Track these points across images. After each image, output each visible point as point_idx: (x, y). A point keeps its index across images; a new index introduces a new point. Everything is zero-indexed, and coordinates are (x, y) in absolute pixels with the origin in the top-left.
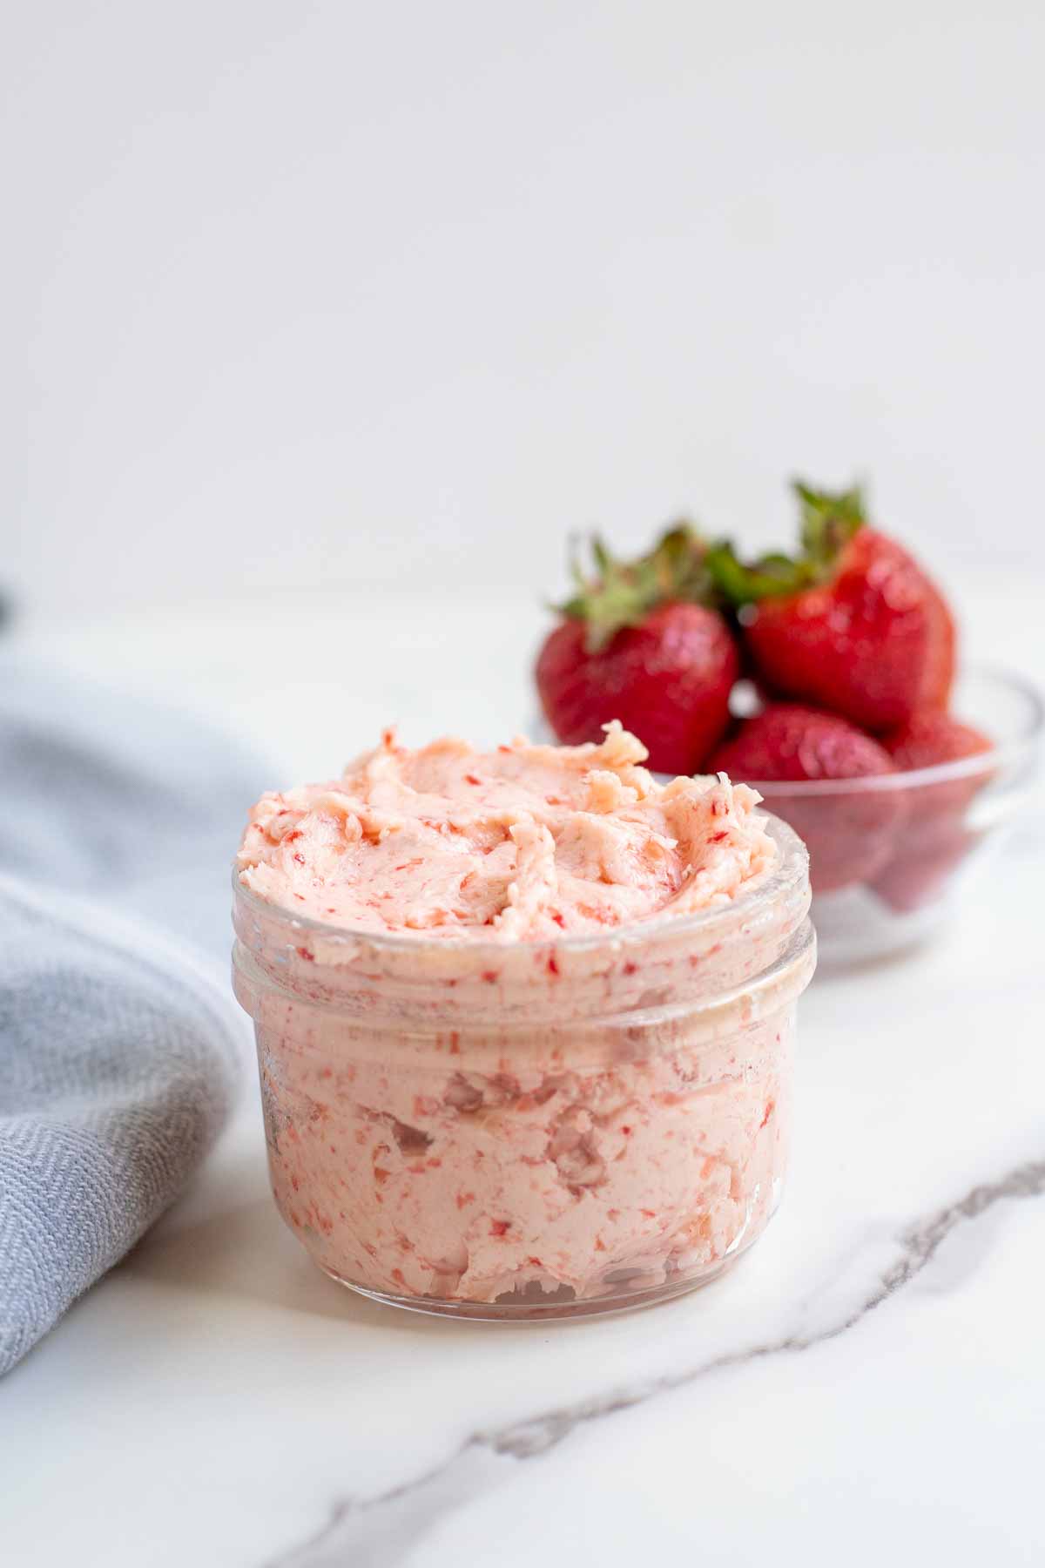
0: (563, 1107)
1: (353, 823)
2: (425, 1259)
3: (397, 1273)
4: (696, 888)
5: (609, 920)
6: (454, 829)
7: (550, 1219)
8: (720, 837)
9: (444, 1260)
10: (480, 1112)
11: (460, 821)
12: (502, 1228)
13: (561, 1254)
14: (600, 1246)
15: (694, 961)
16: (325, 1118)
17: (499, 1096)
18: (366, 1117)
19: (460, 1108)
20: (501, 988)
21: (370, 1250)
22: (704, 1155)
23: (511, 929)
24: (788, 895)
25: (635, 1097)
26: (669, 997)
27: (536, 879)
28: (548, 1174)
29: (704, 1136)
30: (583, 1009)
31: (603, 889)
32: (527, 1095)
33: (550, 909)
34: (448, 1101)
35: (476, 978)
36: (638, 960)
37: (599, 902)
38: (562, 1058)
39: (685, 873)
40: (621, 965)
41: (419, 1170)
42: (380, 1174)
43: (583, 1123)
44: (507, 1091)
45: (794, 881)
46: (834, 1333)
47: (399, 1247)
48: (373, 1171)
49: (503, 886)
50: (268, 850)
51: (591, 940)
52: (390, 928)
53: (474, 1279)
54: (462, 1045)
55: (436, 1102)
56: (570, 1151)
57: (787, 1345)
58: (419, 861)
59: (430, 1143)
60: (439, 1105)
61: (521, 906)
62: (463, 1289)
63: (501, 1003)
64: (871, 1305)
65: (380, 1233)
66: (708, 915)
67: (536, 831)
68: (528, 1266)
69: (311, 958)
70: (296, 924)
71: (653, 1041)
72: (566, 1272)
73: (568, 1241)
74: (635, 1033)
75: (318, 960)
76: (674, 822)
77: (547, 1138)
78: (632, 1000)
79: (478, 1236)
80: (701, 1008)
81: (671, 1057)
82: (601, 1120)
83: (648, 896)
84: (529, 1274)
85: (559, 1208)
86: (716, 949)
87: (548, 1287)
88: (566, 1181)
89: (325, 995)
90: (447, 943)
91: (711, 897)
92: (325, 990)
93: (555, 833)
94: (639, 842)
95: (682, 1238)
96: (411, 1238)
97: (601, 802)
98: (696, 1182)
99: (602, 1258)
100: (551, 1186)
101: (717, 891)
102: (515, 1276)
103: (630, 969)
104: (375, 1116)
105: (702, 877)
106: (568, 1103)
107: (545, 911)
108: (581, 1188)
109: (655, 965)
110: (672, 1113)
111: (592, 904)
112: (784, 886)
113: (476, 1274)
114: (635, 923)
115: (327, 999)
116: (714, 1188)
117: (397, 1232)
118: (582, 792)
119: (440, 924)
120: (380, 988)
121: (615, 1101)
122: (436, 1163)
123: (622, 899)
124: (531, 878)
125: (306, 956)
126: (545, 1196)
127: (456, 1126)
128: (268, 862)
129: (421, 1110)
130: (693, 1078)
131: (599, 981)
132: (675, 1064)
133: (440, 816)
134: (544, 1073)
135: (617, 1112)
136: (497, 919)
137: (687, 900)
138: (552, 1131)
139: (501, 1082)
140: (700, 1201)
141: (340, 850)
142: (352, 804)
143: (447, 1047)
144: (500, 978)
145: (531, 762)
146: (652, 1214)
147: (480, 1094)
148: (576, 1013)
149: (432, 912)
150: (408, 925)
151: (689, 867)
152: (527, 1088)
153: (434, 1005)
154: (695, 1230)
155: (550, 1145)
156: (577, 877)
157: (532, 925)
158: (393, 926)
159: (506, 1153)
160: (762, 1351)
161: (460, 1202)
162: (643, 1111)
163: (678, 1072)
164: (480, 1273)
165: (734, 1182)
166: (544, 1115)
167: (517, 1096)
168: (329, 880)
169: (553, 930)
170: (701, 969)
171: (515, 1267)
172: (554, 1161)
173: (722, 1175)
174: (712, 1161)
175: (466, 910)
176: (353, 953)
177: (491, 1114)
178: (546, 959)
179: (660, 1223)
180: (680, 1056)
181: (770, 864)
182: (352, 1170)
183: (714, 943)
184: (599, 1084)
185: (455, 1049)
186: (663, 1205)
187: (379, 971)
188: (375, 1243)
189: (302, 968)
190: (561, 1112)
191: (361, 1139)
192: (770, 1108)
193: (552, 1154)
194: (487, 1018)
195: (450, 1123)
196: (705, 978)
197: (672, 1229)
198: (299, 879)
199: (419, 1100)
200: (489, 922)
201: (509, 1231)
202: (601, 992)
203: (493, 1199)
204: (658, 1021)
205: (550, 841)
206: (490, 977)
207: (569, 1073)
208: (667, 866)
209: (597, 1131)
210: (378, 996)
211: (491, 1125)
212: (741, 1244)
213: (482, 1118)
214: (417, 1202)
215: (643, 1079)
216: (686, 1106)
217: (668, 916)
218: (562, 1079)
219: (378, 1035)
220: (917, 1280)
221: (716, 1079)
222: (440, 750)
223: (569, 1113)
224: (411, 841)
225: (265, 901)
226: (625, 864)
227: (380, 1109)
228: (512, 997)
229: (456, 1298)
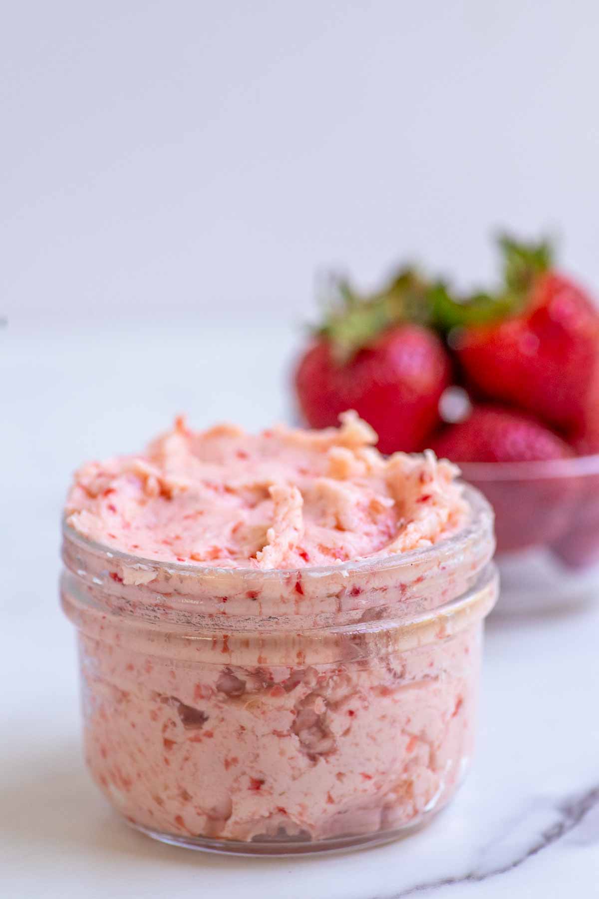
0: (304, 694)
1: (152, 483)
2: (200, 808)
3: (179, 819)
4: (406, 535)
5: (342, 557)
6: (228, 490)
7: (294, 778)
8: (425, 499)
9: (214, 809)
10: (243, 697)
11: (234, 484)
12: (257, 785)
13: (301, 805)
14: (330, 800)
15: (403, 587)
16: (128, 701)
17: (257, 685)
18: (158, 700)
19: (228, 693)
20: (260, 604)
21: (159, 801)
22: (409, 734)
23: (269, 560)
24: (475, 543)
25: (358, 688)
26: (385, 614)
27: (288, 526)
28: (292, 744)
29: (409, 721)
30: (321, 621)
31: (337, 534)
32: (279, 684)
33: (298, 548)
34: (219, 688)
35: (242, 596)
36: (361, 584)
37: (335, 544)
38: (305, 657)
39: (399, 524)
40: (349, 589)
41: (197, 740)
42: (168, 743)
43: (319, 706)
44: (264, 681)
45: (481, 532)
46: (504, 870)
47: (181, 799)
48: (162, 740)
49: (264, 532)
50: (88, 502)
51: (326, 569)
52: (179, 560)
53: (236, 823)
54: (231, 647)
55: (211, 689)
56: (309, 728)
57: (470, 877)
58: (201, 513)
59: (206, 719)
60: (213, 691)
61: (277, 545)
62: (228, 831)
63: (261, 613)
64: (533, 851)
65: (166, 788)
66: (414, 554)
67: (288, 490)
68: (276, 814)
69: (121, 580)
70: (110, 555)
71: (371, 645)
72: (305, 819)
73: (306, 795)
74: (359, 638)
75: (125, 582)
76: (393, 488)
77: (292, 717)
78: (357, 615)
79: (240, 790)
80: (408, 623)
81: (384, 659)
82: (333, 705)
83: (371, 541)
84: (278, 820)
85: (300, 769)
86: (420, 580)
87: (292, 832)
88: (305, 750)
89: (130, 608)
90: (221, 570)
91: (417, 542)
92: (130, 605)
93: (304, 495)
94: (365, 501)
95: (392, 797)
96: (190, 792)
97: (339, 472)
98: (403, 755)
99: (332, 809)
100: (295, 753)
101: (421, 538)
102: (267, 821)
103: (356, 592)
104: (165, 700)
105: (411, 527)
106: (309, 692)
107: (294, 549)
108: (317, 756)
109: (375, 590)
110: (386, 701)
111: (330, 545)
112: (472, 536)
113: (238, 819)
114: (360, 558)
115: (131, 611)
116: (416, 760)
117: (179, 787)
118: (324, 464)
119: (216, 558)
120: (172, 602)
121: (343, 691)
122: (210, 735)
123: (352, 542)
124: (284, 524)
125: (117, 579)
126: (290, 761)
127: (225, 707)
128: (89, 510)
129: (199, 696)
130: (402, 676)
131: (333, 599)
132: (388, 664)
133: (219, 481)
134: (292, 669)
135: (346, 698)
136: (259, 554)
137: (399, 543)
138: (297, 712)
139: (259, 674)
140: (406, 769)
141: (142, 503)
142: (152, 470)
143: (220, 647)
144: (259, 597)
145: (287, 443)
146: (368, 777)
147: (243, 684)
148: (315, 624)
149: (210, 549)
150: (193, 558)
151: (402, 520)
152: (278, 678)
153: (211, 616)
154: (402, 792)
155: (294, 722)
156: (319, 525)
157: (284, 559)
158: (181, 558)
159: (262, 728)
160: (450, 881)
161: (227, 764)
162: (363, 699)
163: (390, 670)
164: (241, 819)
165: (432, 758)
166: (290, 700)
167: (270, 686)
168: (133, 525)
169: (300, 563)
170: (408, 593)
171: (267, 814)
172: (297, 734)
173: (423, 751)
174: (416, 739)
175: (235, 548)
176: (153, 576)
177: (252, 698)
178: (295, 581)
179: (375, 784)
180: (391, 657)
181: (463, 521)
182: (147, 740)
183: (418, 575)
184: (331, 677)
185: (225, 649)
186: (377, 770)
187: (170, 590)
188: (163, 796)
189: (115, 589)
190: (303, 697)
191: (154, 717)
192: (459, 703)
193: (295, 729)
194: (249, 625)
195: (221, 705)
196: (411, 601)
197: (385, 788)
198: (112, 522)
199: (198, 687)
200: (254, 556)
201: (263, 787)
202: (334, 608)
203: (252, 762)
204: (377, 630)
205: (299, 500)
206: (253, 596)
207: (310, 668)
208: (386, 519)
209: (329, 712)
210: (171, 608)
211: (251, 707)
212: (437, 803)
213: (244, 702)
214: (195, 765)
215: (364, 675)
216: (397, 696)
217: (384, 554)
218: (304, 673)
219: (169, 637)
220: (569, 836)
221: (419, 677)
222: (219, 432)
223: (308, 699)
224: (195, 498)
225: (86, 539)
226: (355, 518)
227: (169, 694)
228: (268, 610)
229: (222, 838)
